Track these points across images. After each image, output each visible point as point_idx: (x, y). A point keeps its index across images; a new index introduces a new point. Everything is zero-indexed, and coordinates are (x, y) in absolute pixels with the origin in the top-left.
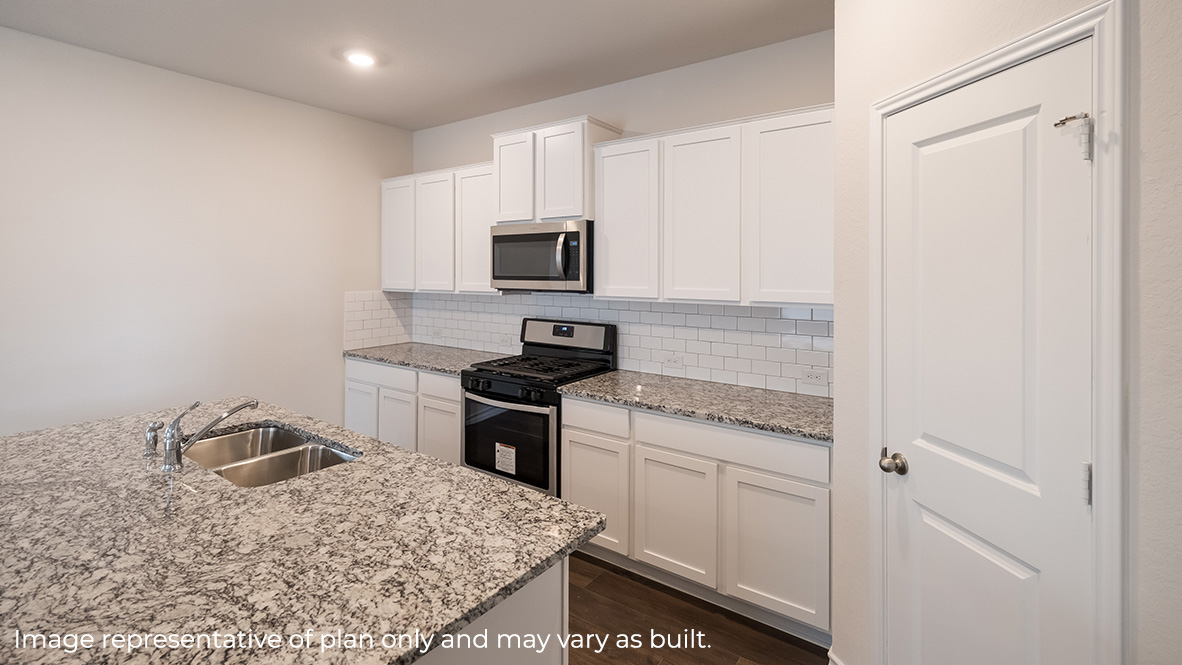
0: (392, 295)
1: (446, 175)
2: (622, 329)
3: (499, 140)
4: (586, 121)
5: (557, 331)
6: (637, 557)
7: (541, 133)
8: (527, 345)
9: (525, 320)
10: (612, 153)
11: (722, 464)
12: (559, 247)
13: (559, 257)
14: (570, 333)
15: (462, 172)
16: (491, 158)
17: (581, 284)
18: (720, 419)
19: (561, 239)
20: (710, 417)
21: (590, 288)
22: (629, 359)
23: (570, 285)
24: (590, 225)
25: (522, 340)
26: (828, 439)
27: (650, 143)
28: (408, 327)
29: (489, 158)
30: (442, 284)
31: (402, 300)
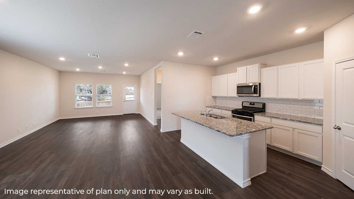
0: (213, 97)
1: (226, 75)
2: (267, 104)
3: (238, 69)
4: (259, 64)
5: (251, 104)
6: (272, 145)
7: (248, 67)
8: (243, 106)
9: (243, 102)
10: (265, 70)
11: (294, 129)
12: (253, 88)
13: (253, 90)
14: (254, 104)
15: (229, 75)
16: (237, 72)
17: (258, 95)
18: (293, 120)
19: (253, 87)
20: (291, 120)
21: (260, 96)
22: (268, 110)
23: (255, 95)
24: (260, 84)
25: (242, 105)
26: (322, 125)
27: (275, 68)
28: (216, 103)
29: (236, 72)
30: (225, 95)
31: (215, 98)
